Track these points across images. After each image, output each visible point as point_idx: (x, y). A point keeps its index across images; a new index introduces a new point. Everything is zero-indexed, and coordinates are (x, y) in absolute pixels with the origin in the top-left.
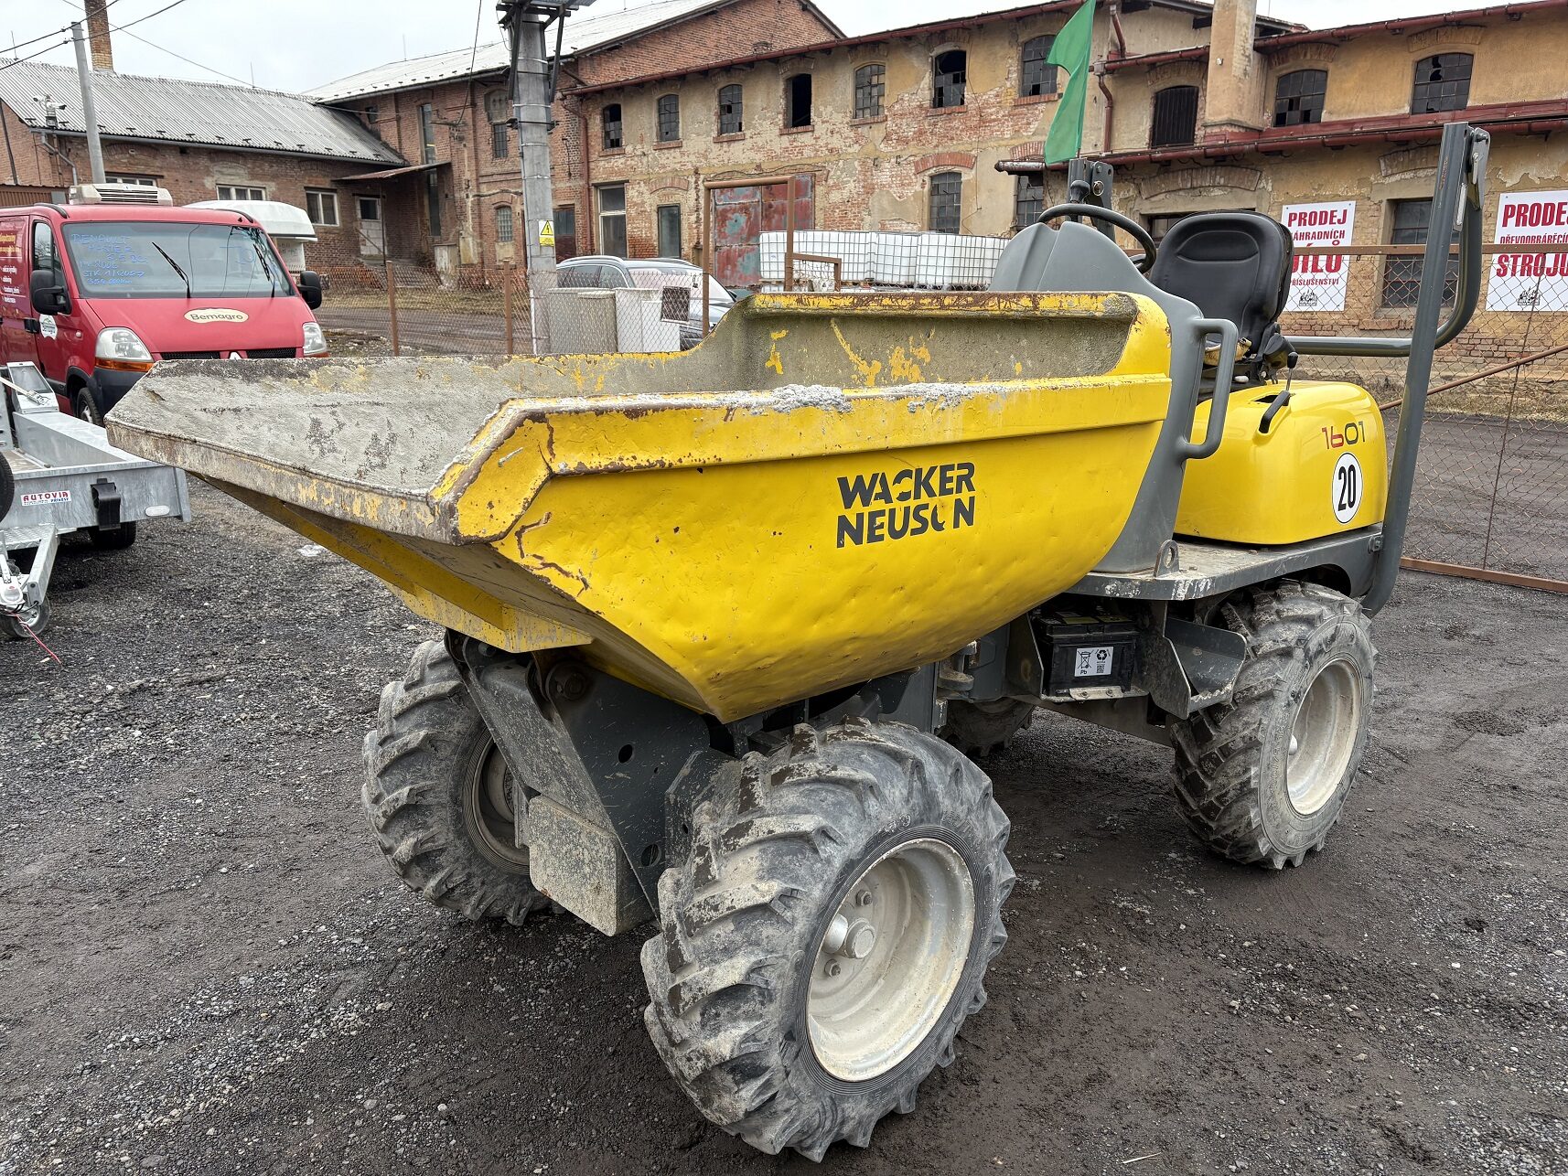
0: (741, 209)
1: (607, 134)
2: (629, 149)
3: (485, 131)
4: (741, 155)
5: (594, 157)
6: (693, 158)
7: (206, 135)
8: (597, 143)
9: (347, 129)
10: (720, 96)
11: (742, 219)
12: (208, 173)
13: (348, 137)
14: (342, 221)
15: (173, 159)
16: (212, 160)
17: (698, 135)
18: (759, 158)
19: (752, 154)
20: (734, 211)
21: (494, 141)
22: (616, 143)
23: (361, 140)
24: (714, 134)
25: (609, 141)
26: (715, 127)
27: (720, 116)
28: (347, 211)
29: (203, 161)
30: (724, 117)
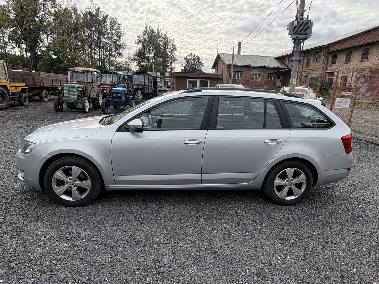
0: (364, 77)
1: (333, 61)
2: (337, 64)
3: (306, 61)
4: (366, 64)
5: (328, 66)
6: (353, 66)
7: (252, 65)
8: (330, 63)
9: (278, 62)
10: (363, 51)
11: (363, 79)
12: (251, 71)
13: (278, 64)
14: (273, 79)
15: (246, 69)
16: (252, 69)
17: (355, 60)
18: (371, 65)
19: (370, 64)
20: (362, 77)
21: (307, 63)
22: (335, 63)
23: (281, 64)
24: (360, 60)
25: (333, 62)
26: (360, 58)
27: (362, 56)
28: (275, 77)
29: (251, 69)
30: (363, 56)
